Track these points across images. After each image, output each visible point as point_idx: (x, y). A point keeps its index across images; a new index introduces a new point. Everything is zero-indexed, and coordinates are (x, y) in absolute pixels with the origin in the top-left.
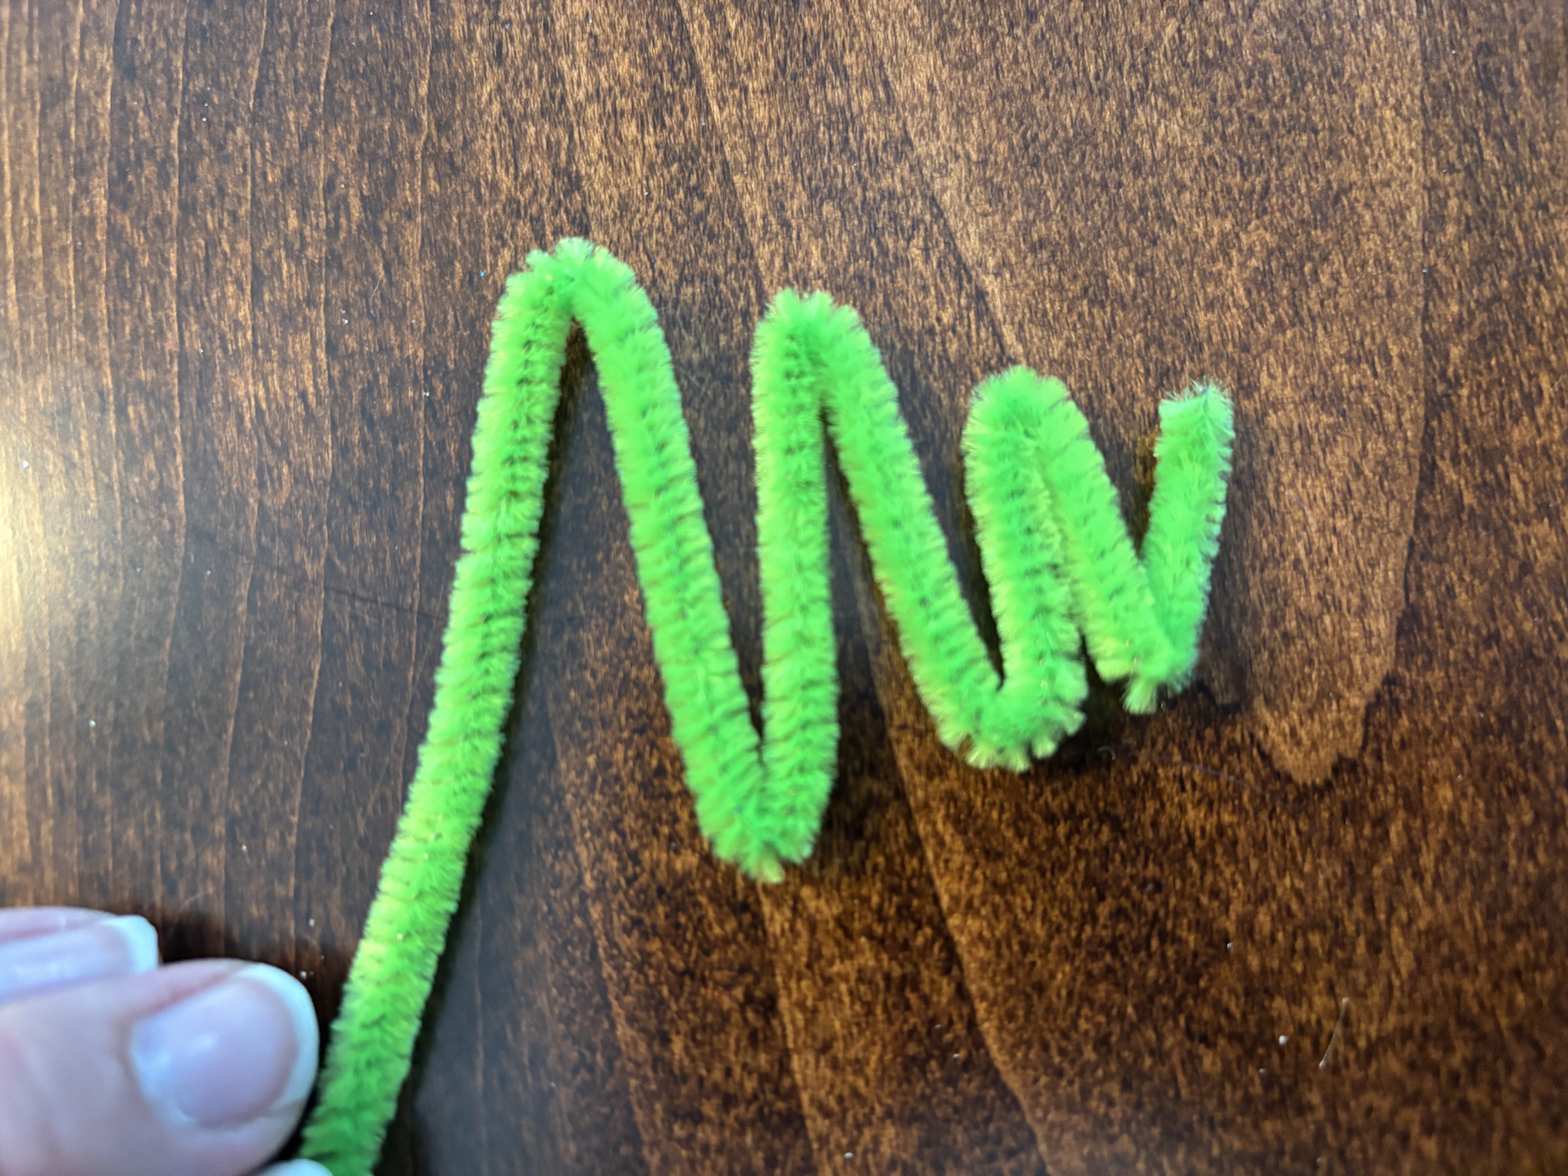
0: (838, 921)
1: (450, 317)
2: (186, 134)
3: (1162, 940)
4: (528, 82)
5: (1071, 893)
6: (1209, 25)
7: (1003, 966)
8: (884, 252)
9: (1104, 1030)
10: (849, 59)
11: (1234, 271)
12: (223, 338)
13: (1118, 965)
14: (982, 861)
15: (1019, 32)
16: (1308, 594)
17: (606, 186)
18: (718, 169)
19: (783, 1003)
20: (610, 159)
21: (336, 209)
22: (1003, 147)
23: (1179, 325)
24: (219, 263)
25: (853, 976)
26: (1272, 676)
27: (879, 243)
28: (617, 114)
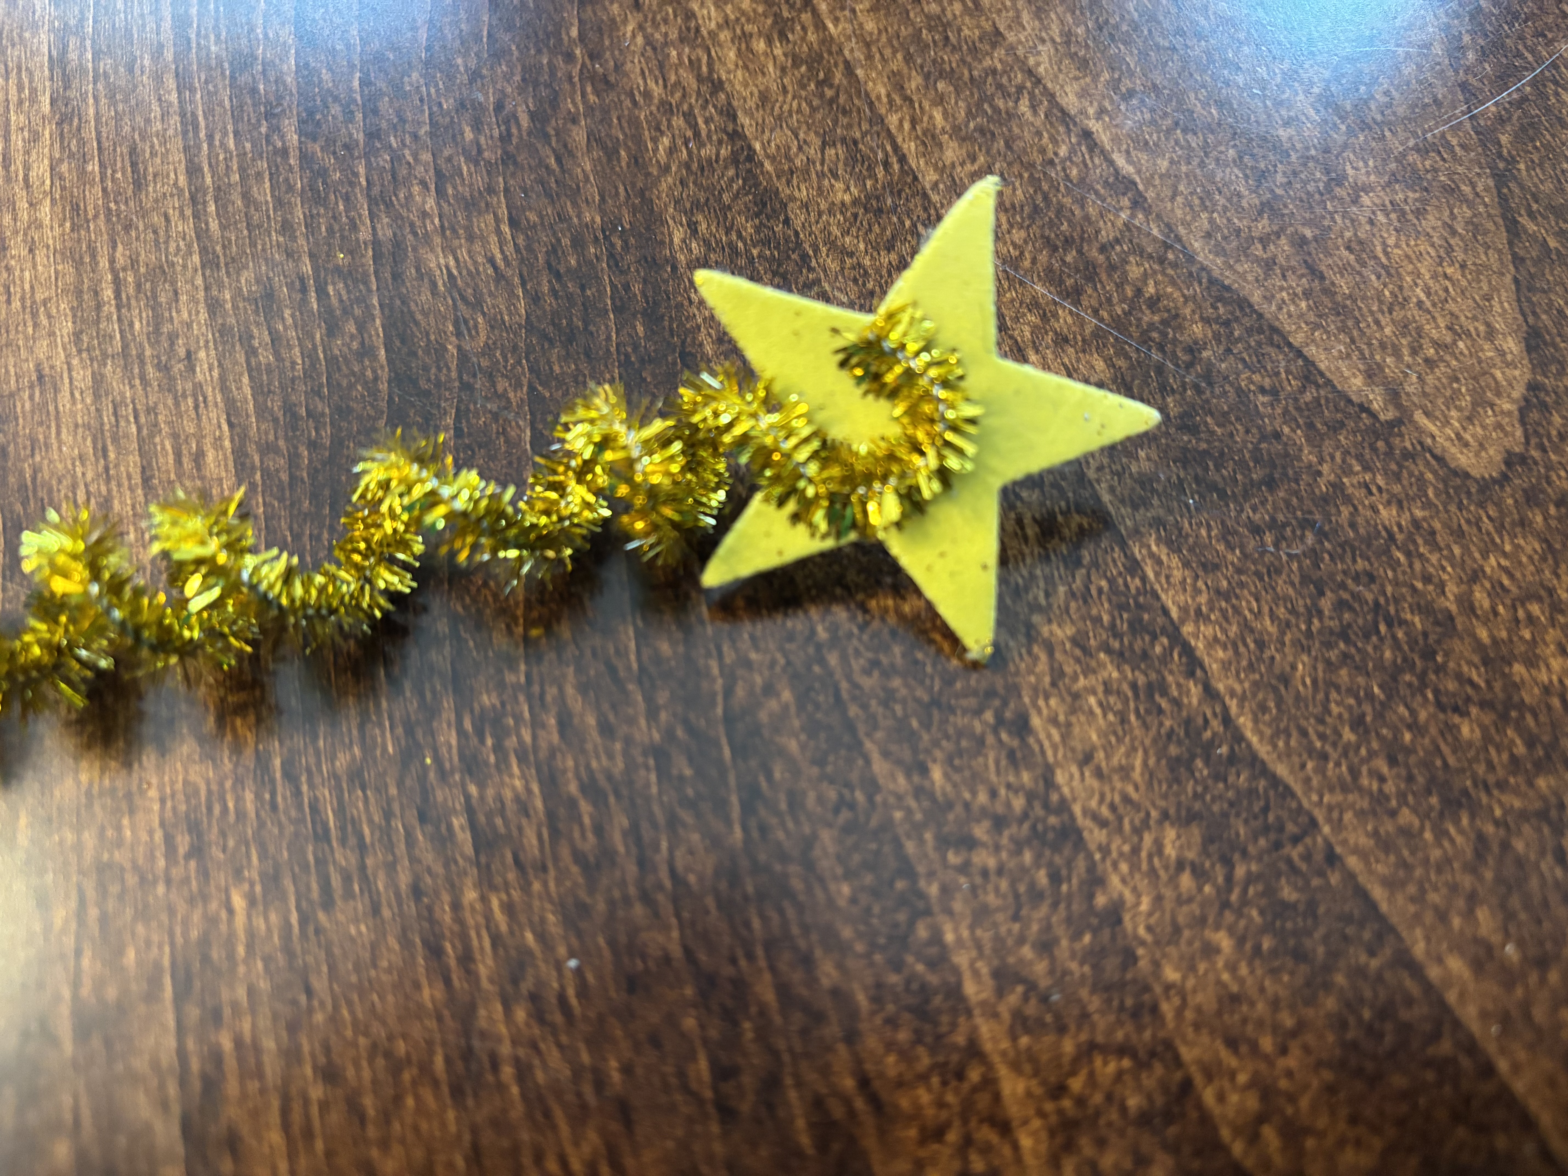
0: (1074, 641)
1: (621, 189)
2: (366, 82)
3: (1390, 625)
4: (666, 21)
5: (1291, 591)
7: (1244, 663)
8: (996, 110)
9: (1356, 711)
11: (1301, 97)
12: (412, 225)
13: (1353, 650)
14: (1201, 573)
16: (1437, 327)
17: (746, 85)
18: (841, 66)
19: (1036, 722)
20: (746, 67)
21: (507, 122)
22: (1081, 30)
23: (1265, 140)
24: (404, 171)
25: (1100, 689)
26: (1425, 394)
27: (991, 106)
28: (746, 37)
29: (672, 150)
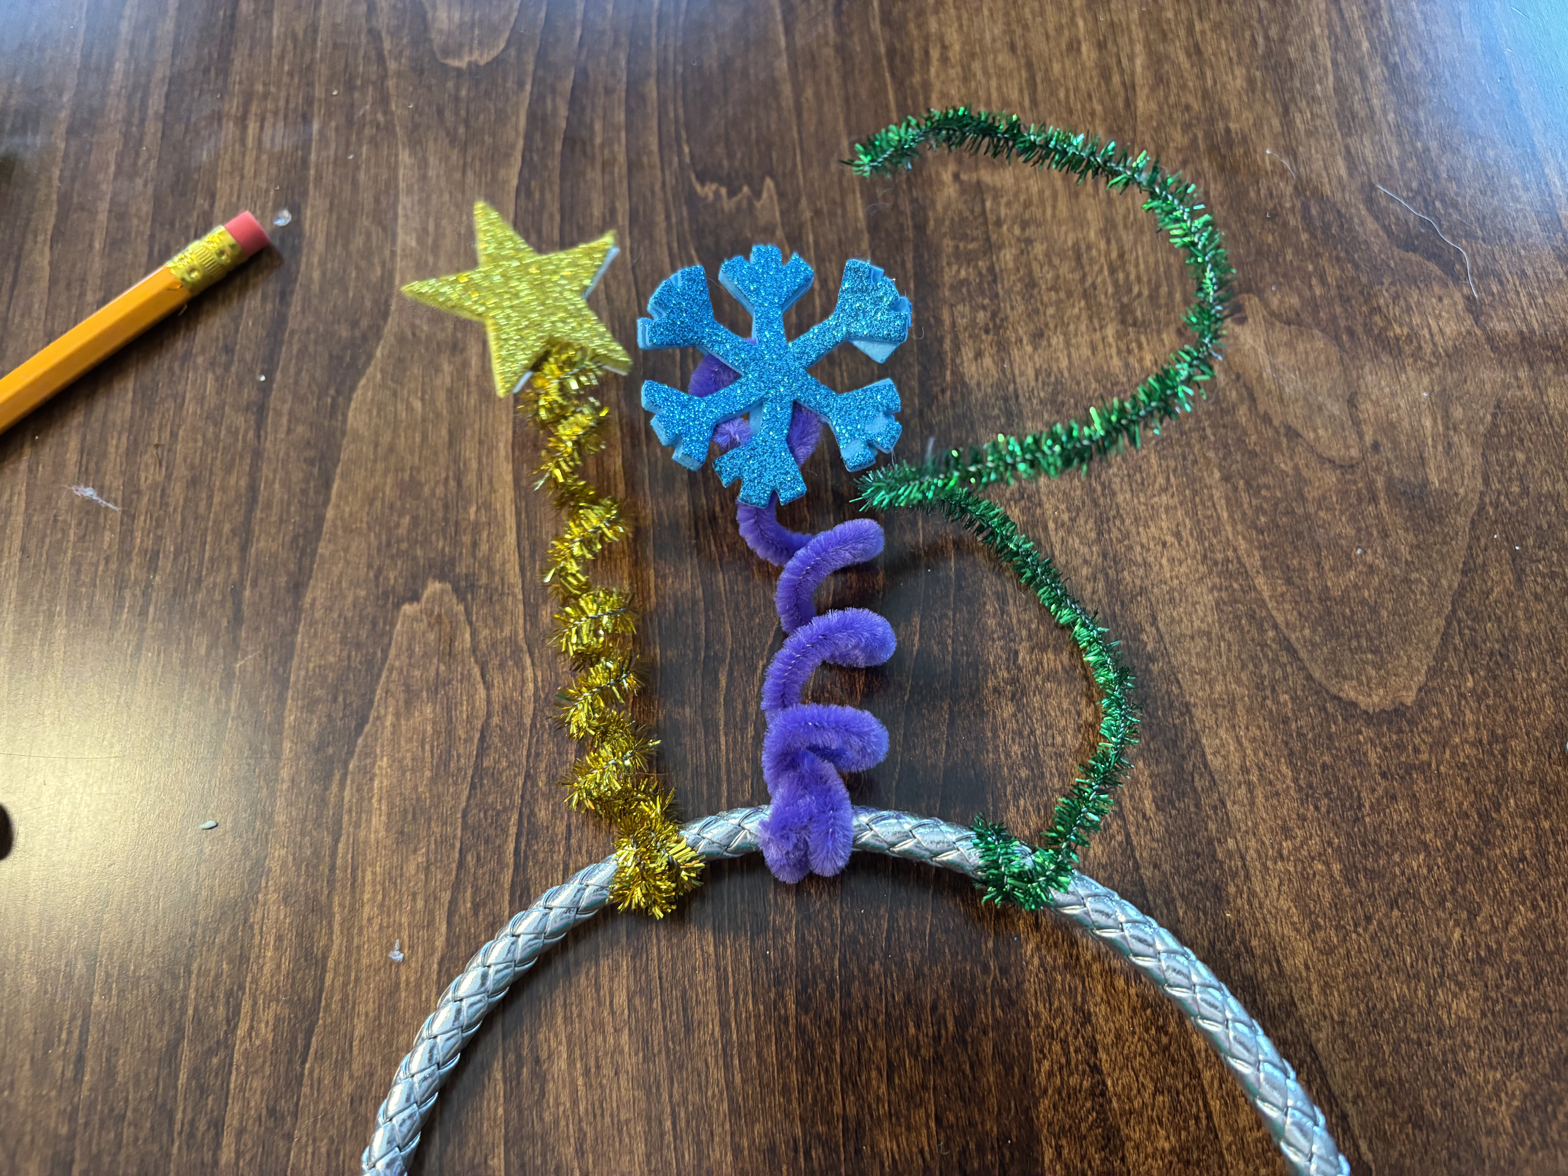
1: (1013, 1106)
2: (843, 964)
4: (1056, 944)
6: (1481, 933)
10: (1254, 943)
11: (1503, 1108)
12: (870, 1107)
15: (1360, 930)
17: (1107, 1021)
18: (1176, 1015)
20: (1108, 1002)
21: (939, 1023)
22: (1354, 1012)
23: (1470, 1145)
24: (865, 1055)
29: (1050, 1074)
